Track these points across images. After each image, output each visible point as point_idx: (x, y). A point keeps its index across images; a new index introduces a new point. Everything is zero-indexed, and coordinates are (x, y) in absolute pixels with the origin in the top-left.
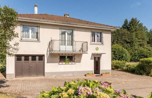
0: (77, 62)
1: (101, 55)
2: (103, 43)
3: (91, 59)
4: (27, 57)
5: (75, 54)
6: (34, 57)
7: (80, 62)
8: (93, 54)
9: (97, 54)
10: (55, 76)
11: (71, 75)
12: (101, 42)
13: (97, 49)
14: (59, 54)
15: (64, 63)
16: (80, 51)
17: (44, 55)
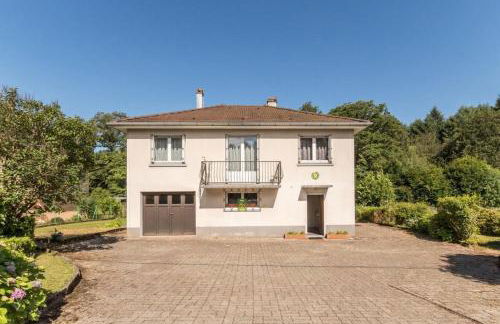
0: (264, 206)
1: (325, 189)
2: (331, 162)
3: (300, 199)
4: (163, 197)
5: (260, 190)
6: (176, 197)
7: (272, 206)
8: (304, 189)
9: (316, 189)
10: (215, 235)
11: (251, 234)
12: (327, 159)
13: (315, 176)
14: (224, 190)
15: (235, 209)
16: (272, 182)
17: (193, 193)
